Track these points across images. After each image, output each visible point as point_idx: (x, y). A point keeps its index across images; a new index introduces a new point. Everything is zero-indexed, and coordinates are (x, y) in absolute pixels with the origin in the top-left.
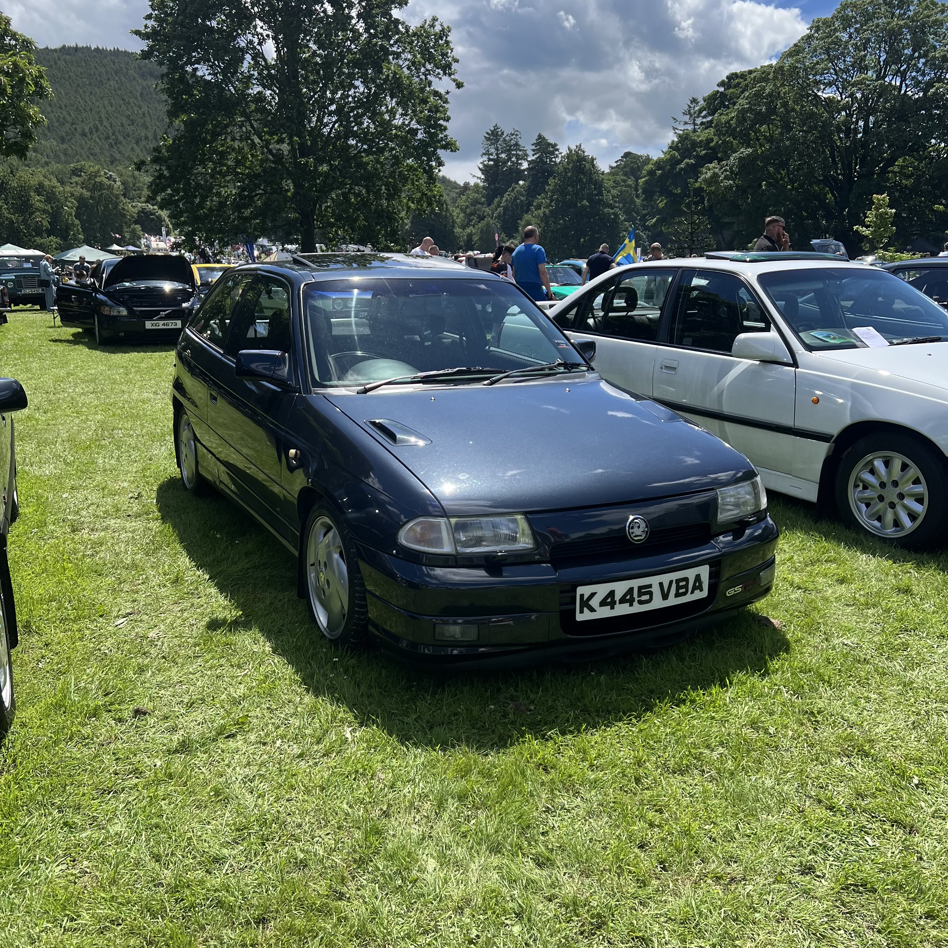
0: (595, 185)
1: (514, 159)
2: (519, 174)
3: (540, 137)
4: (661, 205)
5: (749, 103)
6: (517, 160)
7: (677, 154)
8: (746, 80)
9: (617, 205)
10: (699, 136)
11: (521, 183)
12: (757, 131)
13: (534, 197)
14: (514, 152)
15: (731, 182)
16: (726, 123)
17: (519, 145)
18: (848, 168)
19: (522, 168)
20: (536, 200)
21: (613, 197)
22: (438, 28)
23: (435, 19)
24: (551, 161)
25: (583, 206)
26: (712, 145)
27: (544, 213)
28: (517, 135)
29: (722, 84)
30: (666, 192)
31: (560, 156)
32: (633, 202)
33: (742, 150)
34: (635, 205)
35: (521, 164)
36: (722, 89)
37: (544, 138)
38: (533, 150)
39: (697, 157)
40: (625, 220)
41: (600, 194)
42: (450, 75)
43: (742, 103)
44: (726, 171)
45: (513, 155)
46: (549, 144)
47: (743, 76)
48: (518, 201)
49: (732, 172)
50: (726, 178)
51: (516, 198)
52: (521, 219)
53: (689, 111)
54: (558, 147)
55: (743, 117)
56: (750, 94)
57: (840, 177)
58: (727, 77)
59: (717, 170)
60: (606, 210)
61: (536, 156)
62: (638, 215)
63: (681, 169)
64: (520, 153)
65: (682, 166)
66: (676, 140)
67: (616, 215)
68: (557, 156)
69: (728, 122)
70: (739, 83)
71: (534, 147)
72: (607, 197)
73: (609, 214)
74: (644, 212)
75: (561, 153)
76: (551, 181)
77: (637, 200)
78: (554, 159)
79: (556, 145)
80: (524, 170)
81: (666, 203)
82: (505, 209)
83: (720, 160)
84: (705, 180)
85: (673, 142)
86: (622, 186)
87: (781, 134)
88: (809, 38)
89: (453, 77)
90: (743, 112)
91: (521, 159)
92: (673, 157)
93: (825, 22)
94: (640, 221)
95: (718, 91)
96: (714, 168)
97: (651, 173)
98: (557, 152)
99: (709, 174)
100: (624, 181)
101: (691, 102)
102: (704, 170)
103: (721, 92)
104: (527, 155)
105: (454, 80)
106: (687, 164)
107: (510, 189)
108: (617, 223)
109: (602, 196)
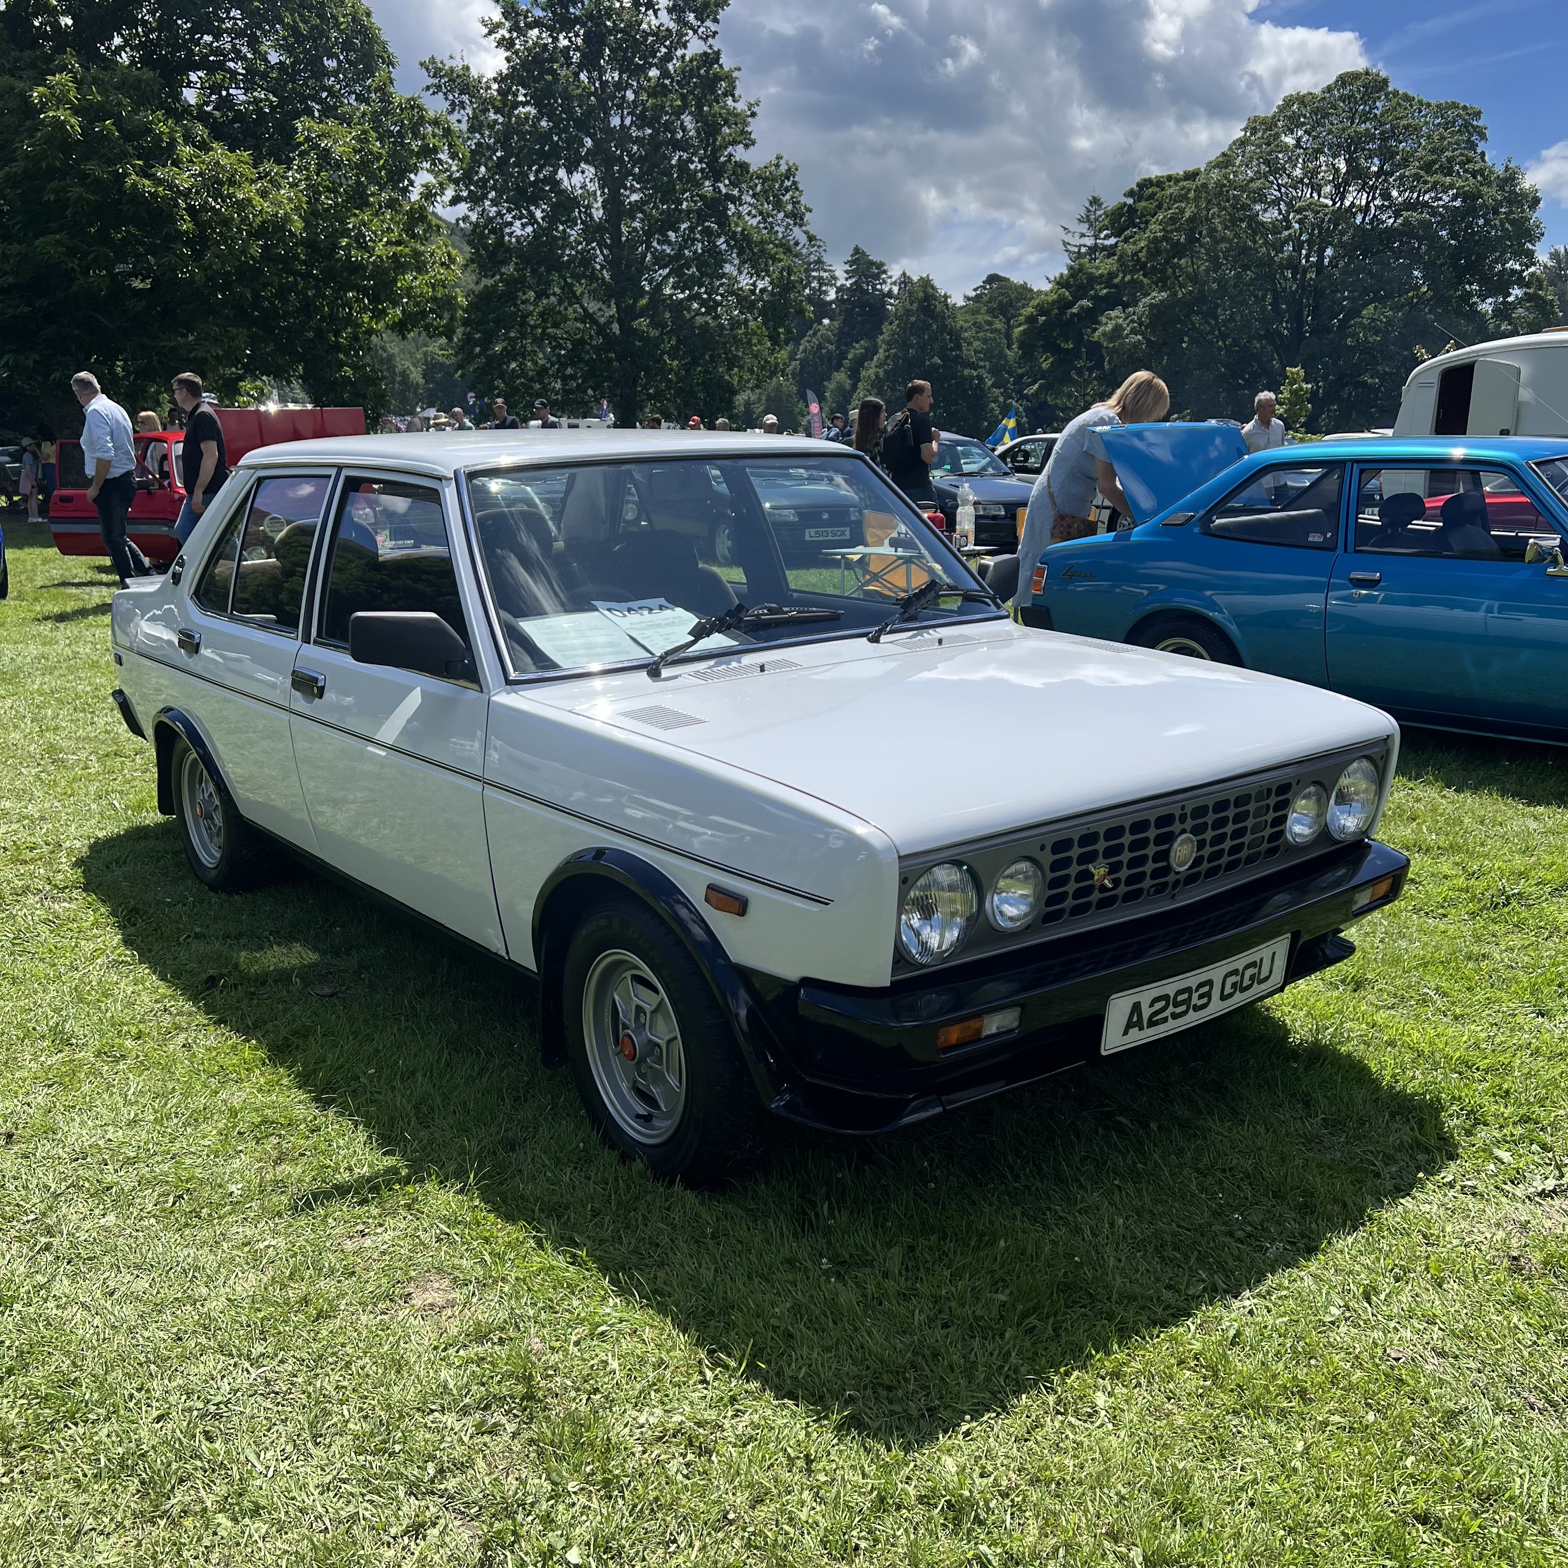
0: (950, 334)
1: (815, 284)
2: (823, 308)
3: (857, 250)
4: (1045, 366)
5: (1164, 229)
6: (820, 287)
7: (1067, 293)
8: (1163, 189)
9: (982, 363)
10: (1098, 268)
11: (826, 321)
12: (1175, 267)
13: (849, 345)
14: (814, 274)
15: (1140, 337)
16: (1133, 255)
17: (823, 263)
18: (1298, 320)
19: (828, 299)
20: (853, 351)
21: (976, 352)
22: (783, 168)
23: (779, 158)
24: (874, 289)
25: (933, 365)
26: (1116, 281)
27: (877, 376)
28: (819, 247)
29: (1130, 194)
30: (1051, 347)
31: (889, 281)
32: (1003, 356)
33: (1154, 294)
34: (1007, 361)
35: (825, 293)
36: (1130, 201)
37: (863, 253)
38: (847, 272)
39: (1095, 298)
40: (993, 386)
41: (958, 347)
42: (801, 226)
43: (1155, 228)
44: (1133, 321)
45: (814, 277)
46: (872, 263)
47: (1159, 183)
48: (824, 351)
49: (1141, 324)
50: (1134, 332)
51: (820, 347)
52: (829, 379)
53: (1088, 216)
54: (885, 268)
55: (1156, 248)
56: (1165, 217)
57: (1286, 332)
58: (1138, 185)
59: (1120, 321)
60: (966, 372)
61: (850, 281)
62: (1011, 376)
63: (1073, 315)
64: (825, 275)
65: (1075, 310)
66: (1066, 272)
67: (980, 378)
68: (885, 282)
69: (1135, 254)
70: (1154, 194)
71: (847, 267)
72: (967, 352)
73: (972, 378)
74: (1020, 371)
75: (891, 277)
76: (886, 328)
77: (1009, 353)
78: (879, 287)
79: (882, 264)
80: (831, 302)
81: (1052, 363)
82: (803, 363)
83: (1125, 306)
84: (1104, 334)
85: (1062, 275)
86: (987, 331)
87: (1207, 271)
88: (1242, 143)
89: (804, 228)
90: (1155, 241)
91: (826, 285)
92: (1061, 299)
93: (1264, 122)
94: (1014, 384)
95: (1125, 204)
96: (1117, 317)
97: (1031, 319)
98: (884, 276)
99: (1109, 327)
100: (989, 323)
101: (1091, 204)
102: (1104, 319)
103: (1130, 206)
104: (835, 278)
105: (806, 232)
106: (1082, 307)
107: (811, 332)
108: (982, 390)
109: (961, 350)
